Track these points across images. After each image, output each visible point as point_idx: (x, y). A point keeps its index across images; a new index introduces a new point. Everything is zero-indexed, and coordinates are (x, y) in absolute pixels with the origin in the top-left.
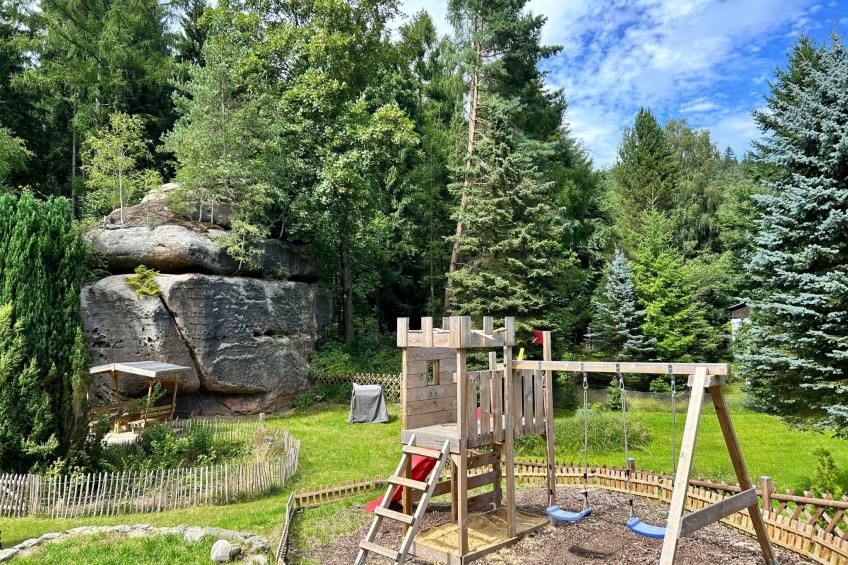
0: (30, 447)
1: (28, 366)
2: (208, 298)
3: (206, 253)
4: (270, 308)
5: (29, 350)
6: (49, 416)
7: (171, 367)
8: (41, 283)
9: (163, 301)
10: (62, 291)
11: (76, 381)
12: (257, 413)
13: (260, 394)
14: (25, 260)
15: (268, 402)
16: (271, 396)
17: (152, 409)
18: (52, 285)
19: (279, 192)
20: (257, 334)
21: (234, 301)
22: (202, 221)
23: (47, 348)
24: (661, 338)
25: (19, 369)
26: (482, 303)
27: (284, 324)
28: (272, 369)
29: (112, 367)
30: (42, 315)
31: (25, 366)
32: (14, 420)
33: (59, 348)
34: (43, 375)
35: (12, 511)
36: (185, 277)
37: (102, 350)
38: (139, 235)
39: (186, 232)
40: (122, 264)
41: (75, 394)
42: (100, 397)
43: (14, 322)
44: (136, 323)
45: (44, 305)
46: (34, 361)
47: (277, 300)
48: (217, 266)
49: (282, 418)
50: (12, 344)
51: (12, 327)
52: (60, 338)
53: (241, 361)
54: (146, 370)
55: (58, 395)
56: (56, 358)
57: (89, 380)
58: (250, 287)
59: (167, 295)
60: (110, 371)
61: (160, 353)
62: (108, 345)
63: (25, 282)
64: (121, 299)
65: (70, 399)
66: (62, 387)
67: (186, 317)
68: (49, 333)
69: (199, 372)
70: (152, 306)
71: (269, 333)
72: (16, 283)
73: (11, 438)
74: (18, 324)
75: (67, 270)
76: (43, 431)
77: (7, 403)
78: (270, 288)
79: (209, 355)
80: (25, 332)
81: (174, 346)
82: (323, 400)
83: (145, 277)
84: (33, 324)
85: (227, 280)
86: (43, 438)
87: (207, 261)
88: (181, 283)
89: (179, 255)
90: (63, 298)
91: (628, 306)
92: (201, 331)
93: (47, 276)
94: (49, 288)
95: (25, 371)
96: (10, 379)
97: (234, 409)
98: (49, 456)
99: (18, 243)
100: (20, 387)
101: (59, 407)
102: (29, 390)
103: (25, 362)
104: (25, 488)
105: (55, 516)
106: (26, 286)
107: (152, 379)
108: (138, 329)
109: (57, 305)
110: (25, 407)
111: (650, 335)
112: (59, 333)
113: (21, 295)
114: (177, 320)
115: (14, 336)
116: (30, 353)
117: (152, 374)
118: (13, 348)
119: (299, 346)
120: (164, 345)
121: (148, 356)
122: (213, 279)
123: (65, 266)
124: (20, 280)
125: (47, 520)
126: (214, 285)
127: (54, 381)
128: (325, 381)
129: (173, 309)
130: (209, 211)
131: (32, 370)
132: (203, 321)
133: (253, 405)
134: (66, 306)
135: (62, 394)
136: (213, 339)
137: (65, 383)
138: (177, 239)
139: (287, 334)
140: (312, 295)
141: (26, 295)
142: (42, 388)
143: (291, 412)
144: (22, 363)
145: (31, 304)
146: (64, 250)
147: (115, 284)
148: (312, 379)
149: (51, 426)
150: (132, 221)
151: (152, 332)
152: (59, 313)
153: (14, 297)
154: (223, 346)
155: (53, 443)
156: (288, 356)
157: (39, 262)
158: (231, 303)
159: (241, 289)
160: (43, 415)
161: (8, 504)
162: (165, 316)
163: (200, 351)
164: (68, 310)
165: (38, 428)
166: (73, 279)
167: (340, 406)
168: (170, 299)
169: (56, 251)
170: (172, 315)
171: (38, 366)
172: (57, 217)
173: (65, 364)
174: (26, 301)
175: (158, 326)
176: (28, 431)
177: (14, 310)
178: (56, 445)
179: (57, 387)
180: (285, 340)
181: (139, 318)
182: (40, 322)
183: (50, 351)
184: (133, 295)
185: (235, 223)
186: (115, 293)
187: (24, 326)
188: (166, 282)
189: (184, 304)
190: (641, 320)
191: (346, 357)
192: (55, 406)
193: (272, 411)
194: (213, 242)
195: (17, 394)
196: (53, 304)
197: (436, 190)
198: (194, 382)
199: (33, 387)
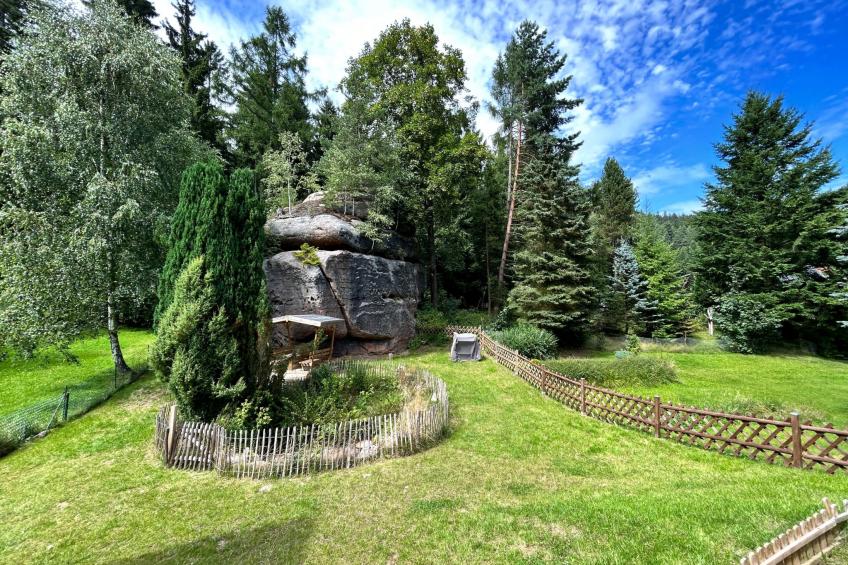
0: (219, 390)
1: (217, 314)
2: (352, 268)
3: (351, 235)
4: (392, 279)
5: (218, 300)
6: (237, 361)
7: (329, 319)
8: (228, 239)
9: (321, 269)
10: (248, 247)
11: (261, 328)
12: (387, 353)
13: (387, 339)
14: (214, 217)
15: (392, 346)
16: (394, 341)
17: (318, 352)
18: (238, 243)
19: (399, 195)
20: (384, 297)
21: (369, 272)
22: (347, 214)
23: (234, 298)
24: (661, 300)
25: (208, 317)
26: (545, 274)
27: (400, 290)
28: (395, 322)
29: (287, 318)
30: (229, 267)
31: (214, 314)
32: (205, 365)
33: (245, 298)
34: (231, 322)
35: (198, 462)
36: (337, 253)
37: (277, 307)
38: (303, 222)
39: (337, 219)
40: (291, 243)
41: (260, 340)
42: (276, 342)
43: (204, 273)
44: (302, 286)
45: (230, 259)
46: (222, 309)
47: (396, 273)
48: (358, 245)
49: (403, 357)
50: (202, 293)
51: (202, 277)
52: (245, 289)
53: (376, 316)
54: (314, 321)
55: (244, 341)
56: (242, 307)
57: (271, 327)
58: (379, 263)
59: (324, 265)
60: (284, 322)
61: (320, 308)
62: (281, 303)
63: (214, 238)
64: (291, 268)
65: (255, 345)
66: (248, 334)
67: (338, 283)
68: (236, 285)
69: (347, 323)
70: (314, 273)
71: (392, 296)
72: (206, 239)
73: (202, 381)
74: (208, 275)
75: (252, 229)
76: (232, 375)
77: (198, 349)
78: (392, 265)
79: (354, 311)
80: (215, 282)
81: (330, 304)
82: (427, 344)
83: (308, 252)
84: (221, 276)
85: (365, 256)
86: (231, 381)
87: (352, 241)
88: (334, 257)
89: (333, 236)
90: (248, 254)
91: (636, 277)
92: (348, 293)
93: (234, 234)
94: (235, 245)
95: (214, 319)
96: (200, 325)
97: (370, 350)
98: (237, 398)
99: (209, 203)
100: (209, 334)
101: (246, 352)
102: (218, 336)
103: (214, 310)
104: (210, 439)
105: (240, 476)
106: (214, 241)
107: (317, 328)
108: (304, 291)
109: (243, 261)
110: (214, 352)
111: (653, 298)
112: (245, 285)
113: (210, 251)
114: (332, 284)
115: (204, 286)
116: (219, 303)
117: (318, 324)
118: (203, 297)
119: (409, 307)
120: (323, 303)
121: (311, 311)
122: (356, 255)
123: (249, 226)
124: (209, 235)
125: (233, 480)
126: (356, 260)
127: (240, 328)
128: (427, 332)
129: (329, 275)
130: (351, 207)
131: (220, 317)
132: (350, 286)
133: (383, 348)
134: (251, 262)
135: (248, 340)
136: (356, 299)
137: (250, 330)
138: (331, 224)
139: (402, 298)
140: (415, 271)
141: (214, 250)
142: (230, 335)
143: (407, 353)
144: (211, 311)
145: (219, 257)
146: (249, 212)
147: (287, 257)
148: (418, 330)
149: (239, 369)
150: (298, 213)
151: (314, 292)
152: (244, 268)
153: (204, 251)
154: (363, 304)
155: (241, 385)
156: (404, 313)
157: (226, 220)
158: (367, 273)
159: (374, 264)
160: (231, 359)
161: (194, 455)
162: (323, 281)
163: (347, 308)
164: (253, 264)
165: (227, 372)
166: (256, 238)
167: (439, 348)
168: (327, 268)
169: (242, 213)
170: (328, 280)
171: (226, 314)
172: (243, 184)
173: (251, 313)
174: (214, 255)
175: (318, 288)
176: (217, 374)
177: (204, 264)
178: (244, 387)
179: (243, 334)
180: (401, 302)
181: (304, 283)
182: (228, 274)
183: (237, 301)
184: (300, 265)
185: (372, 214)
186: (286, 263)
187: (213, 277)
188: (324, 256)
189: (336, 273)
190: (645, 288)
191: (440, 314)
192: (243, 351)
193: (397, 352)
194: (355, 228)
195: (207, 340)
196: (239, 259)
197: (491, 202)
198: (344, 330)
199: (222, 333)
